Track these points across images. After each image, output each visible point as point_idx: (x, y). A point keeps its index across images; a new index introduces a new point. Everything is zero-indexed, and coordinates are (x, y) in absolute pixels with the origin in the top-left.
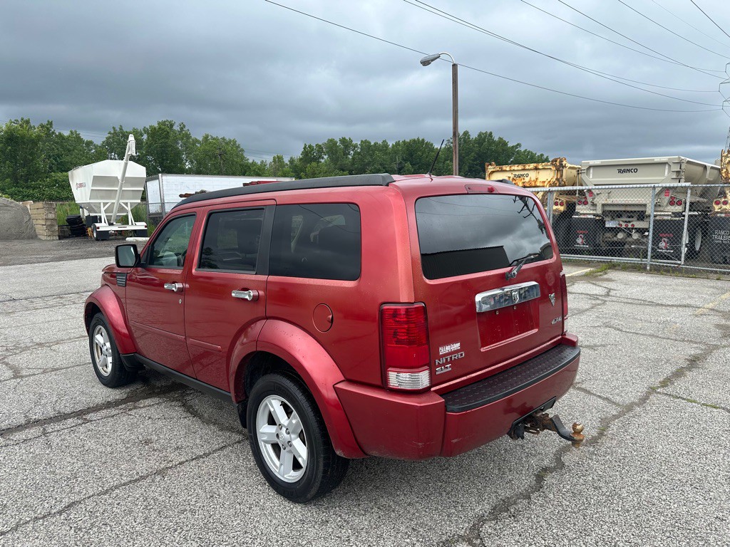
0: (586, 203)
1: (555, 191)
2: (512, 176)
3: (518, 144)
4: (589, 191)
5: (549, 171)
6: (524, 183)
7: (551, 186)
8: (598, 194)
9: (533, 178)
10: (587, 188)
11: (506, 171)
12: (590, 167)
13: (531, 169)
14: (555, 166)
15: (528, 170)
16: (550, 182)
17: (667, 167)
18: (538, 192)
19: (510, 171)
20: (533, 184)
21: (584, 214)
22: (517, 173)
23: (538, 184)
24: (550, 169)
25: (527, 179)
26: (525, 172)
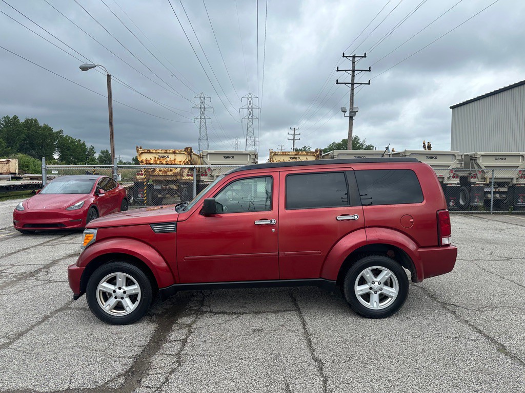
0: (206, 175)
1: (187, 168)
2: (157, 157)
3: (61, 131)
4: (209, 168)
5: (183, 155)
6: (166, 161)
7: (185, 164)
8: (214, 170)
9: (173, 159)
10: (207, 166)
11: (153, 153)
12: (208, 154)
13: (171, 153)
14: (188, 152)
15: (169, 153)
16: (184, 161)
17: (249, 156)
18: (177, 168)
19: (156, 153)
20: (173, 163)
21: (207, 182)
22: (161, 155)
23: (177, 163)
24: (184, 153)
25: (168, 159)
26: (167, 155)
